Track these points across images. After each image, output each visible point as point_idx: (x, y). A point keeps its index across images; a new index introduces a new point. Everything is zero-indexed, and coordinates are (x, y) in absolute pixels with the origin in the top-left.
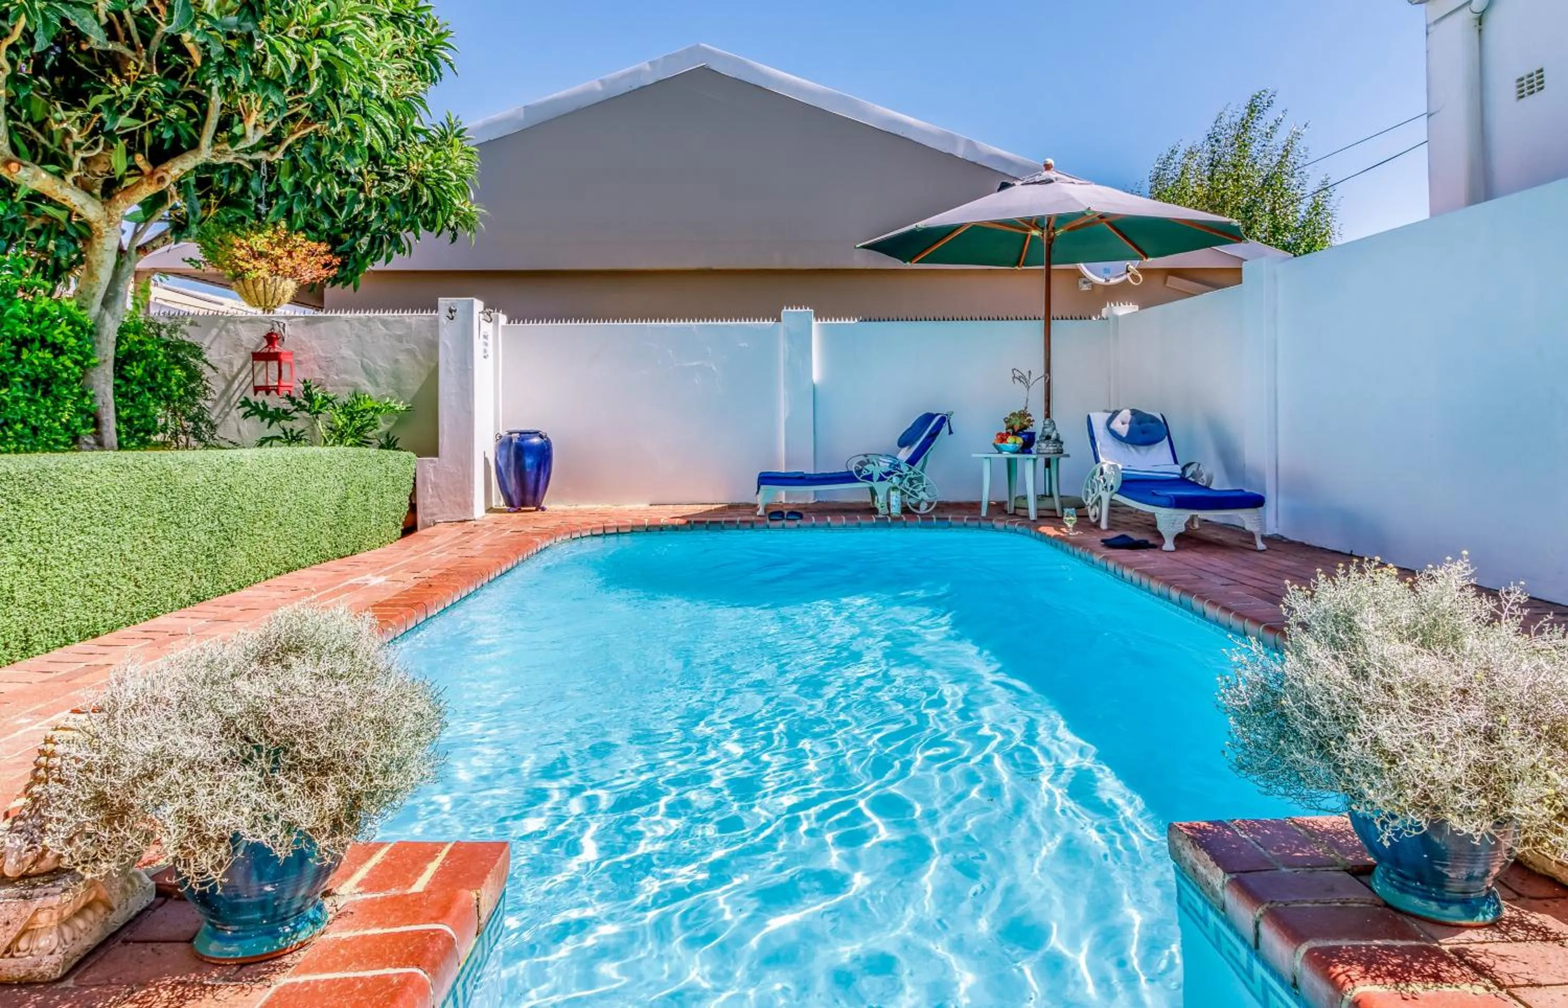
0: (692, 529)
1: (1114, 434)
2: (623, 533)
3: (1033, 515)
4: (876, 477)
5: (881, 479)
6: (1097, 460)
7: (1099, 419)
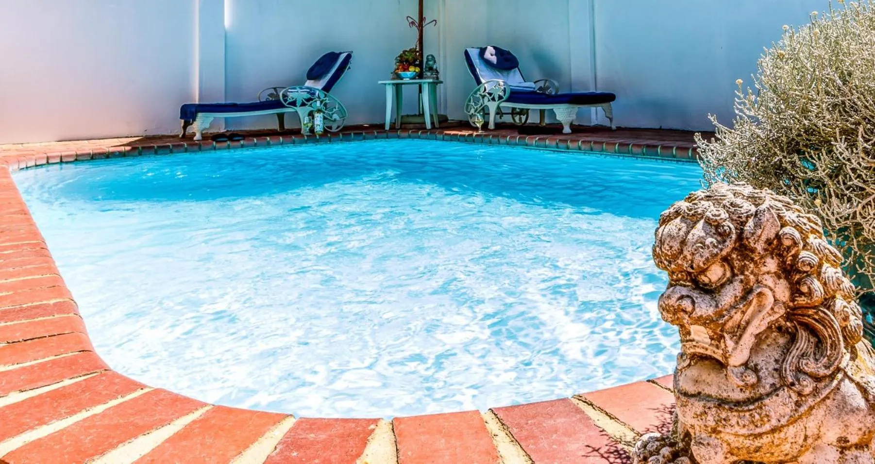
0: (140, 154)
1: (488, 63)
2: (67, 163)
3: (429, 126)
4: (298, 103)
5: (303, 105)
6: (479, 82)
7: (474, 53)
